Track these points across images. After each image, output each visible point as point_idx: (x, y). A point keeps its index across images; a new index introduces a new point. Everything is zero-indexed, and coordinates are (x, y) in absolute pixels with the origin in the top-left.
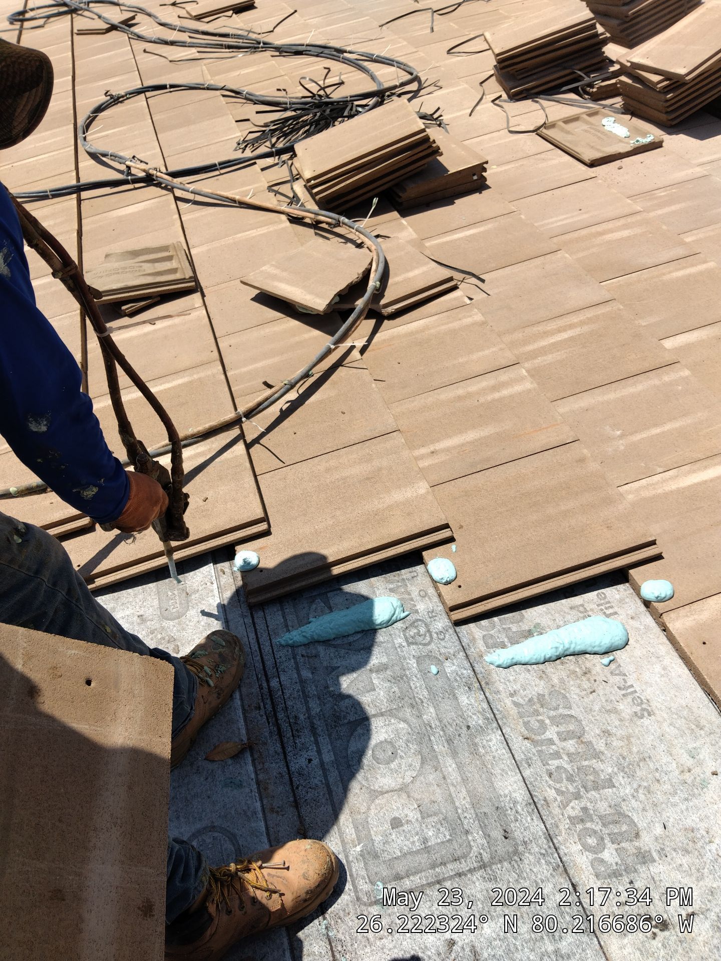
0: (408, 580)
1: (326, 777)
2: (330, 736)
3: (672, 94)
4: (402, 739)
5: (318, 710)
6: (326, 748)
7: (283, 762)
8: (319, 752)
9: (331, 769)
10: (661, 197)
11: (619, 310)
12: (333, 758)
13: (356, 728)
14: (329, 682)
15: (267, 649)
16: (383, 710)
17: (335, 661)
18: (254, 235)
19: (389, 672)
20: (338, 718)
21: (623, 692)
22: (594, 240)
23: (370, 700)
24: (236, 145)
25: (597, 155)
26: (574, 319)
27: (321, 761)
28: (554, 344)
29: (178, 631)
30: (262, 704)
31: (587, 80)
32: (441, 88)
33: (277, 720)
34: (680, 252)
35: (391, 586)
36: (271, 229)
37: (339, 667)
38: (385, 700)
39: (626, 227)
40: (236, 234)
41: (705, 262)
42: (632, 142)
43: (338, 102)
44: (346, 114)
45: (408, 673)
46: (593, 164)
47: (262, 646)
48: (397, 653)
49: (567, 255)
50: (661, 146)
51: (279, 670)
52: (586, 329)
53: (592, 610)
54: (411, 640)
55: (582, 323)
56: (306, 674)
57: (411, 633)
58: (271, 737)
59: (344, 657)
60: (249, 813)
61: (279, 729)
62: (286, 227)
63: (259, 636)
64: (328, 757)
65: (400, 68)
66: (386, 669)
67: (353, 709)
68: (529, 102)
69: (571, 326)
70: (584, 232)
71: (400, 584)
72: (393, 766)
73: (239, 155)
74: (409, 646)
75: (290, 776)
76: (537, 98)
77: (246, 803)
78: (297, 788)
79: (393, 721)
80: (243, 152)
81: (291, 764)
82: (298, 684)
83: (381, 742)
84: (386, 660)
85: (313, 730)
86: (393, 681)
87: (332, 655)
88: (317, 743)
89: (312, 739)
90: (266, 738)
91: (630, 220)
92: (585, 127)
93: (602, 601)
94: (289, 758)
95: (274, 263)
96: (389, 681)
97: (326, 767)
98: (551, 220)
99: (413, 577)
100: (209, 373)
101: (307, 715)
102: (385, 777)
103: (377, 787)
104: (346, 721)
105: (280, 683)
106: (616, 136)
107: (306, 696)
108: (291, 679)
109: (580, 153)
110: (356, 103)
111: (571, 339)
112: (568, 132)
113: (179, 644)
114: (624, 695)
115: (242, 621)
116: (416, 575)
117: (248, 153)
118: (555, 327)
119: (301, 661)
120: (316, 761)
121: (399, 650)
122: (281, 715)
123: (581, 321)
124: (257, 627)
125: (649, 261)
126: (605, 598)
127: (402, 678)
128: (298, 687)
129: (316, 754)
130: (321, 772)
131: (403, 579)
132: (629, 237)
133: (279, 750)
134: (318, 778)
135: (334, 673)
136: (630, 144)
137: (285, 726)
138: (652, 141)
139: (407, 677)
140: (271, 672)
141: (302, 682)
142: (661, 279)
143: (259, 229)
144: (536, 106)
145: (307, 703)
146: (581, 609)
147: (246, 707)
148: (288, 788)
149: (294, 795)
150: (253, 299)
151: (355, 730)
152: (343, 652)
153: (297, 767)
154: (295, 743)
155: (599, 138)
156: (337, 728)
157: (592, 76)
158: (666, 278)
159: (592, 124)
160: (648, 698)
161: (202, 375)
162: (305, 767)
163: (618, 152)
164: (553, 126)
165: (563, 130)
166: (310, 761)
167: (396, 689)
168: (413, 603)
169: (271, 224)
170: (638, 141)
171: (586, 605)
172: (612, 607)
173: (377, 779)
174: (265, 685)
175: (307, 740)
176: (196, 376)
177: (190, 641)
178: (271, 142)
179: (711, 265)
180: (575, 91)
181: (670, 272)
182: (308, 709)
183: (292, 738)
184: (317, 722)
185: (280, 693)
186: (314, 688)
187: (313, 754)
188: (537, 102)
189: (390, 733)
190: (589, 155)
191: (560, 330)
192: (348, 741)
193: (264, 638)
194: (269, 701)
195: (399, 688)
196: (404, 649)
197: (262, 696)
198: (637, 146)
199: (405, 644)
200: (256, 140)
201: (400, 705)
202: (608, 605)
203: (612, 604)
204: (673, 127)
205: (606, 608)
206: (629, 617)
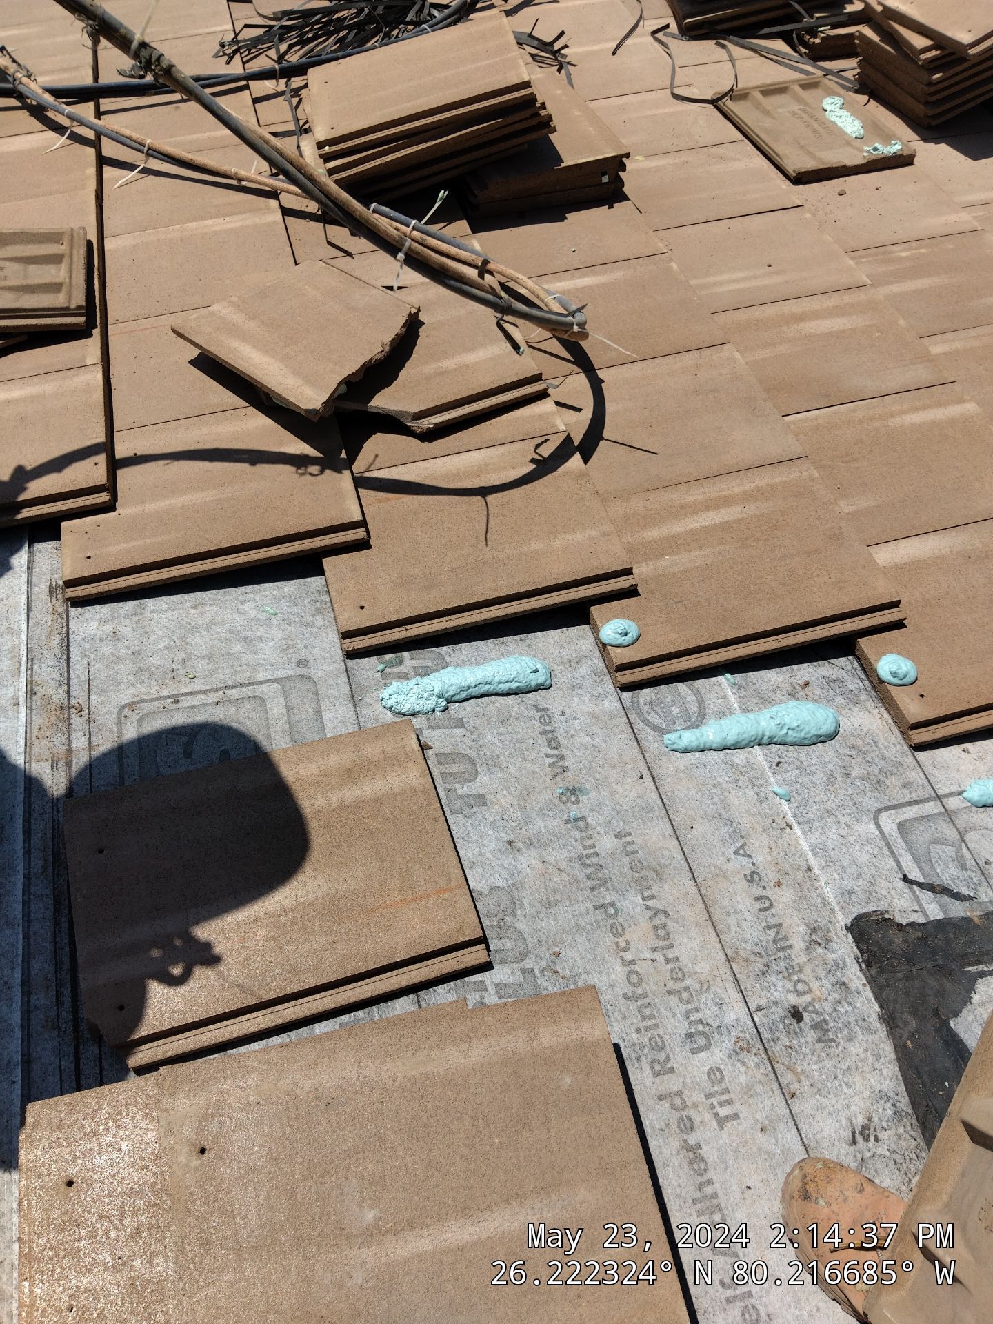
3: (941, 74)
10: (901, 259)
11: (812, 480)
18: (218, 228)
22: (785, 328)
24: (218, 47)
25: (810, 165)
26: (735, 487)
28: (694, 533)
31: (807, 21)
36: (249, 222)
39: (840, 311)
40: (188, 221)
42: (867, 149)
46: (801, 179)
49: (737, 355)
50: (911, 164)
52: (752, 509)
55: (746, 497)
62: (274, 222)
68: (708, 45)
69: (727, 501)
70: (771, 311)
73: (220, 68)
76: (724, 39)
80: (228, 63)
91: (847, 298)
92: (796, 107)
93: (716, 1088)
95: (234, 299)
98: (719, 278)
106: (841, 133)
109: (780, 154)
111: (726, 527)
112: (767, 113)
117: (236, 68)
118: (700, 498)
123: (745, 493)
125: (873, 386)
126: (721, 1080)
132: (842, 332)
136: (863, 151)
138: (900, 153)
143: (227, 219)
144: (722, 54)
150: (191, 363)
155: (815, 131)
157: (817, 15)
158: (896, 421)
159: (807, 104)
163: (843, 164)
164: (744, 96)
165: (759, 107)
169: (250, 211)
170: (876, 149)
171: (686, 1093)
172: (729, 1102)
178: (278, 50)
179: (970, 408)
180: (786, 37)
181: (903, 413)
188: (724, 47)
190: (798, 162)
191: (708, 506)
198: (875, 158)
200: (256, 41)
202: (724, 1097)
203: (732, 1095)
204: (930, 130)
205: (721, 1105)
206: (759, 1126)
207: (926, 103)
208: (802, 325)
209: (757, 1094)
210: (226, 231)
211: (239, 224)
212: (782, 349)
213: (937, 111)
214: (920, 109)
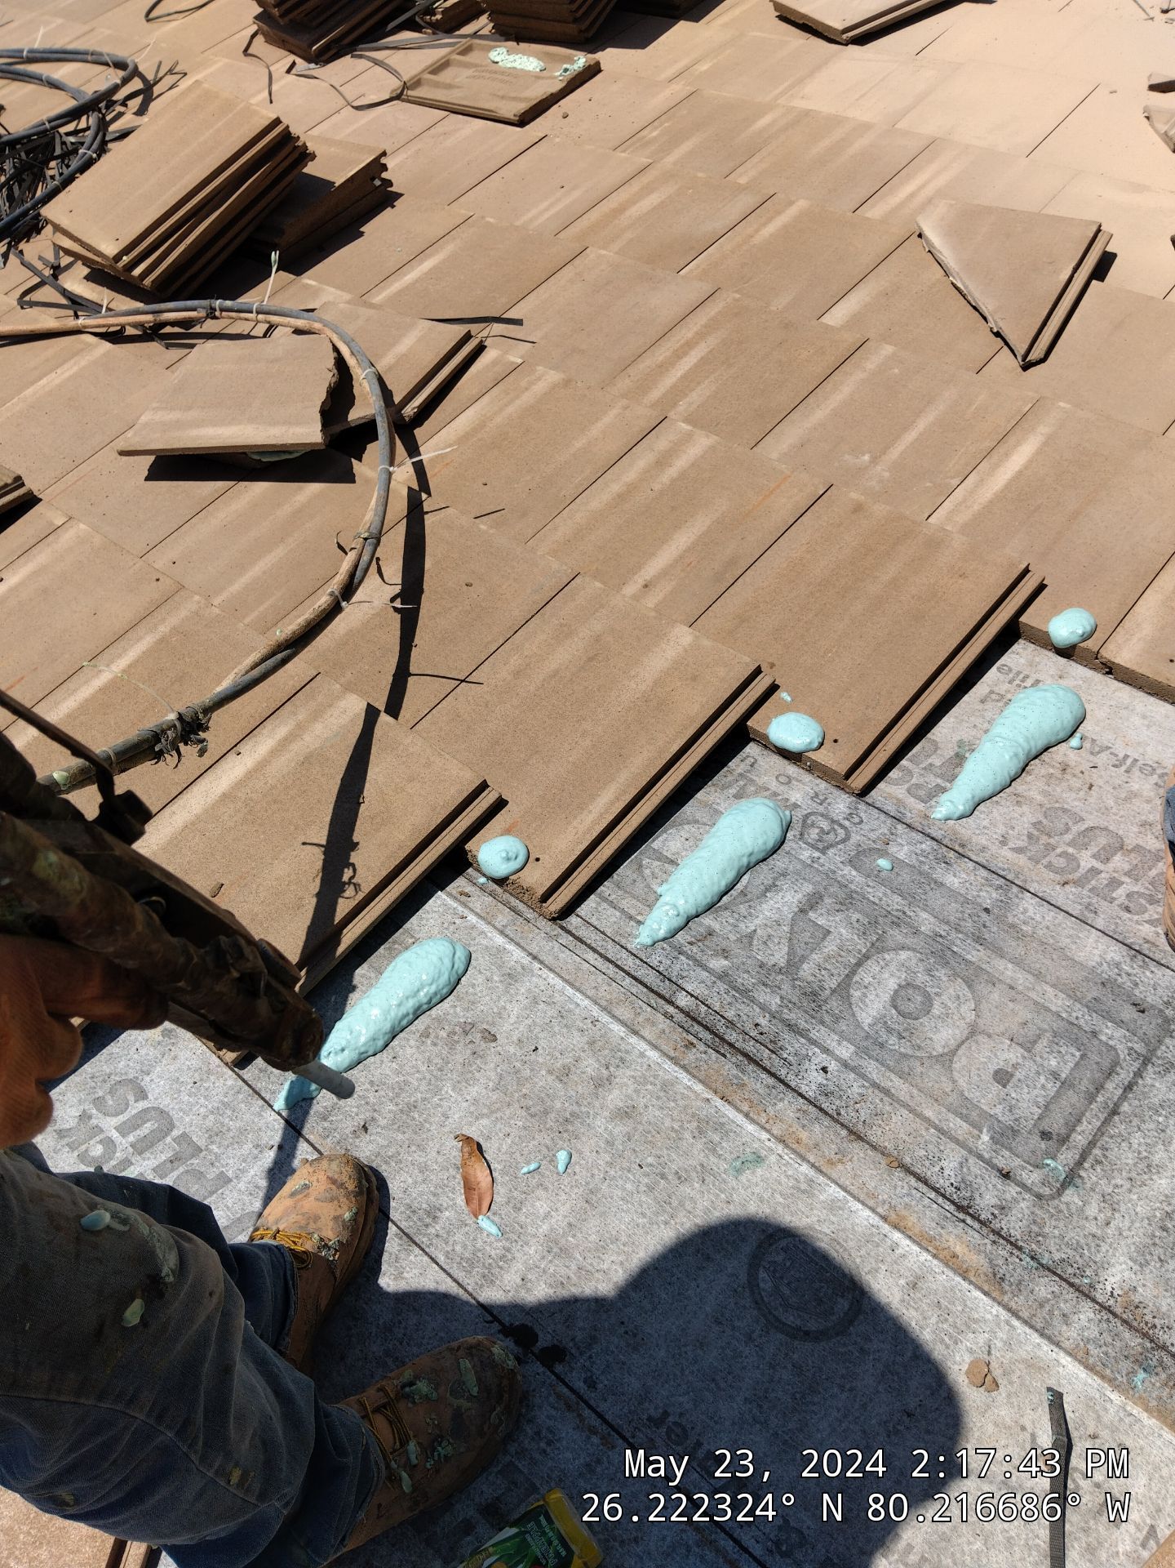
0: (749, 771)
1: (863, 1076)
2: (822, 1023)
4: (918, 972)
5: (778, 1000)
6: (831, 1041)
7: (790, 1095)
8: (826, 1051)
9: (863, 1063)
10: (655, 138)
11: (737, 300)
12: (852, 1048)
13: (848, 992)
14: (759, 957)
15: (630, 963)
16: (864, 951)
17: (742, 926)
18: (57, 382)
19: (827, 901)
20: (814, 994)
21: (1123, 768)
22: (617, 221)
23: (836, 949)
25: (522, 107)
26: (687, 332)
27: (838, 1059)
28: (684, 377)
29: (467, 1010)
30: (691, 1038)
32: (186, 74)
33: (731, 1045)
34: (746, 201)
35: (733, 791)
36: (83, 363)
37: (755, 931)
38: (856, 937)
39: (648, 190)
40: (20, 391)
41: (791, 203)
42: (559, 73)
43: (28, 137)
44: (58, 151)
45: (853, 887)
46: (523, 120)
47: (619, 963)
48: (817, 870)
49: (603, 252)
50: (600, 71)
51: (674, 979)
52: (712, 341)
53: (1008, 691)
54: (820, 845)
55: (701, 336)
56: (719, 964)
57: (812, 836)
58: (743, 1071)
59: (750, 914)
60: (803, 1186)
61: (746, 1055)
62: (108, 352)
63: (603, 952)
64: (845, 1051)
65: (87, 61)
66: (821, 898)
67: (823, 972)
68: (346, 61)
69: (689, 345)
70: (594, 215)
71: (742, 783)
72: (937, 1010)
74: (824, 854)
75: (815, 1106)
76: (356, 51)
77: (788, 1177)
78: (839, 1114)
79: (887, 956)
81: (804, 1089)
82: (718, 982)
83: (896, 992)
84: (811, 886)
85: (792, 1027)
86: (843, 908)
87: (731, 921)
88: (814, 1042)
89: (803, 1041)
90: (737, 1077)
91: (645, 179)
92: (470, 72)
93: (1011, 676)
94: (793, 1084)
96: (838, 911)
97: (852, 1064)
98: (530, 215)
99: (752, 766)
100: (183, 613)
101: (767, 1015)
102: (939, 1031)
103: (941, 1050)
104: (828, 992)
105: (692, 996)
106: (525, 74)
107: (745, 992)
108: (703, 982)
109: (492, 108)
110: (62, 130)
111: (704, 361)
112: (449, 86)
113: (485, 1026)
114: (1127, 771)
115: (557, 945)
116: (752, 760)
118: (668, 354)
119: (695, 951)
120: (833, 1066)
121: (816, 865)
122: (732, 1036)
123: (697, 333)
124: (589, 942)
125: (719, 225)
126: (1010, 670)
127: (852, 898)
128: (722, 987)
129: (824, 1056)
130: (853, 1075)
131: (741, 775)
132: (662, 202)
133: (771, 1081)
134: (855, 1084)
135: (755, 942)
136: (556, 77)
137: (750, 1047)
138: (587, 65)
139: (856, 892)
140: (665, 988)
141: (723, 976)
142: (751, 243)
143: (59, 371)
144: (362, 64)
145: (753, 1000)
146: (994, 696)
147: (672, 1054)
148: (827, 1122)
149: (842, 1125)
150: (147, 479)
151: (849, 996)
152: (743, 909)
153: (814, 1088)
154: (785, 1060)
155: (502, 81)
156: (824, 1008)
158: (757, 239)
159: (476, 66)
160: (1157, 759)
161: (173, 621)
162: (825, 1082)
163: (549, 94)
164: (417, 83)
165: (437, 85)
166: (824, 1070)
167: (856, 916)
168: (780, 797)
170: (566, 70)
171: (996, 689)
172: (1027, 677)
173: (931, 1039)
174: (671, 1010)
175: (797, 1045)
176: (163, 629)
177: (500, 1013)
179: (802, 204)
180: (412, 26)
181: (757, 231)
182: (764, 1008)
183: (774, 1056)
184: (791, 1016)
185: (703, 1009)
186: (746, 976)
187: (821, 1058)
188: (361, 57)
189: (898, 974)
190: (512, 110)
191: (679, 354)
192: (854, 1015)
193: (612, 951)
194: (697, 1027)
195: (860, 912)
196: (821, 861)
197: (682, 1027)
198: (569, 77)
199: (817, 854)
201: (880, 932)
202: (1021, 676)
203: (1025, 673)
204: (591, 42)
205: (1023, 681)
206: (1057, 678)
207: (575, 21)
208: (627, 213)
209: (1039, 663)
210: (69, 379)
211: (75, 369)
212: (629, 235)
213: (587, 23)
214: (572, 29)
